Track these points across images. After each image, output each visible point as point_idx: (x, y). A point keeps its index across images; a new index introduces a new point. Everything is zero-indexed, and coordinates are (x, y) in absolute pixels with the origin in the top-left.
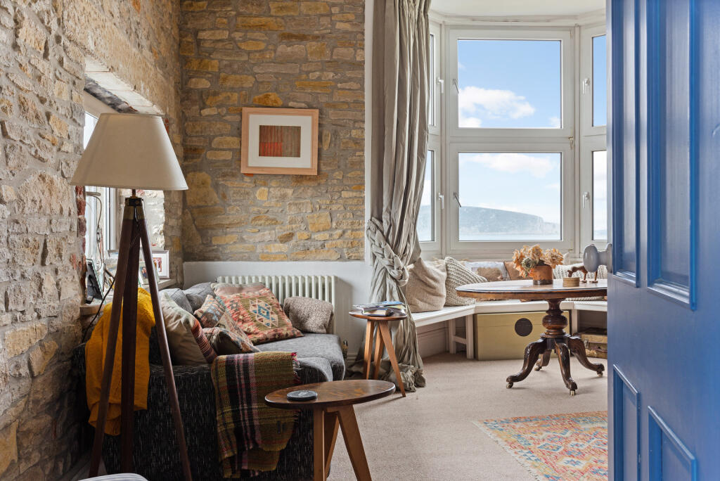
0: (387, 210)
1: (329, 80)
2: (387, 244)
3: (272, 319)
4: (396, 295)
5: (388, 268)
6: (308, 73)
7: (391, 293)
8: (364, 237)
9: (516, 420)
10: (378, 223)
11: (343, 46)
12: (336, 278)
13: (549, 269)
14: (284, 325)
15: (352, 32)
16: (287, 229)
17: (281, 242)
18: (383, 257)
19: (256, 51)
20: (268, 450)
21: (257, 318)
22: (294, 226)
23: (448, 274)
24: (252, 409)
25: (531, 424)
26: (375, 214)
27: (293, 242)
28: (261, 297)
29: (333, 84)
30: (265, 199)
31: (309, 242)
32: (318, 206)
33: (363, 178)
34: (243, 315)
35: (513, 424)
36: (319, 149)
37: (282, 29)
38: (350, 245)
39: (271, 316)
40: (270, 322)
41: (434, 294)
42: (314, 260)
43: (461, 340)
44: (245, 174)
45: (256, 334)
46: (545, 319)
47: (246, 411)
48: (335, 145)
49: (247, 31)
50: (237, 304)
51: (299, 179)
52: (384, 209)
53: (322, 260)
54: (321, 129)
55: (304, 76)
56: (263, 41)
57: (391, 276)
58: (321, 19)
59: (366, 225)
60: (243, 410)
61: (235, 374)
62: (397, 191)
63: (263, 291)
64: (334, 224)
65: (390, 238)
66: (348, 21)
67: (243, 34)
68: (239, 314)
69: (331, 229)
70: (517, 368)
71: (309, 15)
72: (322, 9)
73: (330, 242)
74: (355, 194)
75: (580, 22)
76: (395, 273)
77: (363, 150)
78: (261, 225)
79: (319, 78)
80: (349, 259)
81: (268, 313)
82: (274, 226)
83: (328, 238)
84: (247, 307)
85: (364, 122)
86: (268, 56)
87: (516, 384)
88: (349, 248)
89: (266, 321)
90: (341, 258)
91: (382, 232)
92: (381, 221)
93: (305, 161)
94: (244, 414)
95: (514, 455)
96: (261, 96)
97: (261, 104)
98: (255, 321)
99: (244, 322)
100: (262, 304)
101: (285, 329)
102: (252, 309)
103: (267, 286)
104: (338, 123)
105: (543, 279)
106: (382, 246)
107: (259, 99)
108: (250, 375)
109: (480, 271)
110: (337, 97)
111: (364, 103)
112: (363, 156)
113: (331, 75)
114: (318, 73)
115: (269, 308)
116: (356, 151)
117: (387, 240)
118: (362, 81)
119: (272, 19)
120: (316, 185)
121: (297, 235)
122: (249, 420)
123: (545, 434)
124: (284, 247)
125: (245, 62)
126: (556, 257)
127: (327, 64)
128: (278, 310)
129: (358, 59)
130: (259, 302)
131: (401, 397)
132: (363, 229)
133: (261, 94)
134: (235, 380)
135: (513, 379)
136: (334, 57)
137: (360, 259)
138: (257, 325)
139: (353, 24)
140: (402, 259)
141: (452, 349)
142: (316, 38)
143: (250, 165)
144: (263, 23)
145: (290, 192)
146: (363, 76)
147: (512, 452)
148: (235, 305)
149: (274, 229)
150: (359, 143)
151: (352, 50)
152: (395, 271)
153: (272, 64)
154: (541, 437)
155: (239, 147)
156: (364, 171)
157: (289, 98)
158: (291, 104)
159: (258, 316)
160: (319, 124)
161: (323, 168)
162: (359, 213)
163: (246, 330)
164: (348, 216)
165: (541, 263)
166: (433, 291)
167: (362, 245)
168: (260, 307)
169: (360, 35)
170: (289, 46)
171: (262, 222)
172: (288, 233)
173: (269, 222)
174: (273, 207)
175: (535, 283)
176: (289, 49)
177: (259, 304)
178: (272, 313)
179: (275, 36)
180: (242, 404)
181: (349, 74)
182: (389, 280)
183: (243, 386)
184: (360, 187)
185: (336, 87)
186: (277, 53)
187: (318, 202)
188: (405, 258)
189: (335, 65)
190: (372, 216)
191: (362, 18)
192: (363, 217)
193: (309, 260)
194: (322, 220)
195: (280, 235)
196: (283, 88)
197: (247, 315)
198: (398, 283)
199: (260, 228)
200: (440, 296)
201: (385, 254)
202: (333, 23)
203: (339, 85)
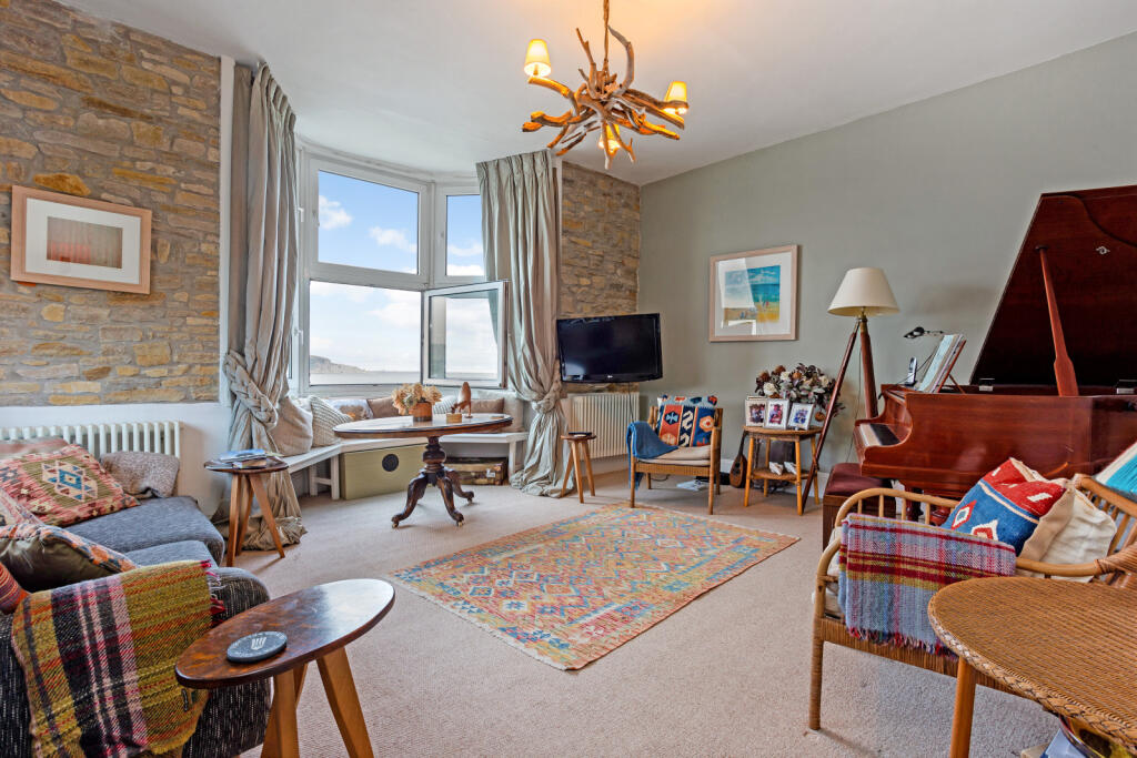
0: (251, 341)
1: (169, 176)
2: (252, 382)
3: (87, 488)
4: (265, 440)
5: (253, 410)
6: (134, 160)
7: (259, 438)
8: (218, 374)
9: (427, 565)
10: (238, 357)
11: (189, 137)
12: (181, 423)
13: (429, 405)
14: (110, 493)
15: (201, 124)
16: (98, 362)
17: (89, 379)
18: (247, 396)
19: (40, 110)
20: (166, 750)
21: (57, 490)
22: (111, 358)
23: (314, 413)
24: (123, 684)
25: (444, 566)
26: (235, 345)
27: (110, 378)
28: (64, 458)
29: (174, 182)
30: (60, 319)
31: (136, 380)
32: (151, 334)
33: (218, 302)
34: (29, 488)
35: (426, 570)
36: (152, 262)
37: (88, 91)
38: (198, 383)
39: (84, 483)
40: (83, 493)
41: (301, 437)
42: (145, 402)
43: (325, 481)
44: (18, 282)
45: (57, 513)
46: (426, 455)
47: (108, 694)
48: (177, 259)
49: (20, 76)
50: (15, 472)
51: (121, 295)
52: (247, 341)
53: (157, 402)
54: (155, 236)
55: (127, 164)
56: (55, 99)
57: (257, 419)
58: (155, 96)
59: (222, 360)
60: (101, 691)
61: (79, 628)
62: (265, 321)
63: (67, 449)
64: (176, 358)
65: (256, 375)
66: (196, 109)
67: (12, 78)
68: (21, 486)
69: (172, 363)
70: (400, 504)
71: (134, 85)
72: (156, 82)
73: (169, 380)
74: (204, 321)
75: (437, 180)
76: (263, 416)
77: (217, 270)
78: (52, 356)
79: (152, 170)
80: (198, 400)
81: (78, 479)
82: (76, 358)
83: (166, 374)
84: (37, 475)
85: (218, 236)
86: (62, 123)
87: (401, 523)
88: (198, 386)
89: (74, 492)
90: (186, 400)
91: (245, 368)
92: (243, 355)
93: (130, 274)
94: (102, 700)
95: (452, 610)
96: (51, 175)
97: (49, 187)
98: (54, 494)
99: (29, 497)
100: (68, 467)
101: (110, 500)
102: (46, 476)
103: (79, 440)
104: (182, 232)
105: (422, 416)
106: (246, 384)
107: (46, 179)
108: (118, 622)
109: (343, 409)
110: (180, 199)
111: (219, 213)
112: (217, 276)
113: (171, 170)
114: (149, 165)
115: (81, 473)
116: (206, 269)
117: (251, 376)
118: (216, 186)
119: (68, 72)
120: (147, 306)
121: (118, 370)
122: (117, 706)
123: (466, 577)
124: (95, 387)
125: (16, 120)
126: (436, 393)
127: (164, 155)
128: (98, 473)
129: (211, 159)
130: (60, 464)
131: (278, 559)
132: (218, 364)
133: (49, 171)
134: (78, 639)
135: (398, 519)
136: (175, 149)
137: (214, 399)
138: (58, 500)
139: (203, 115)
140: (270, 398)
141: (314, 491)
142: (147, 118)
143: (28, 270)
144: (52, 73)
145: (104, 313)
146: (218, 180)
147: (447, 606)
148: (10, 475)
149: (77, 362)
150: (213, 261)
151: (201, 146)
152: (263, 413)
153: (71, 136)
154: (464, 580)
155: (7, 242)
156: (218, 294)
157: (102, 188)
158: (104, 196)
159: (59, 486)
160: (153, 230)
161: (159, 288)
162: (211, 345)
163: (35, 509)
164: (195, 348)
165: (423, 400)
166: (301, 433)
167: (216, 383)
168: (63, 473)
169: (212, 130)
170: (102, 118)
171: (54, 351)
172: (101, 367)
173: (66, 352)
174: (73, 331)
175: (416, 420)
176: (101, 122)
177: (61, 467)
178: (86, 479)
179: (75, 98)
180: (99, 680)
181: (198, 174)
182: (255, 424)
183: (102, 647)
184: (213, 313)
185: (178, 187)
186: (80, 123)
187: (150, 329)
188: (273, 398)
189: (178, 159)
190: (229, 348)
191: (216, 111)
192: (217, 349)
193: (136, 402)
194: (157, 351)
195: (87, 369)
196: (91, 171)
197: (36, 487)
198: (266, 427)
199: (49, 359)
200: (308, 437)
201: (249, 394)
202: (174, 106)
203: (183, 185)
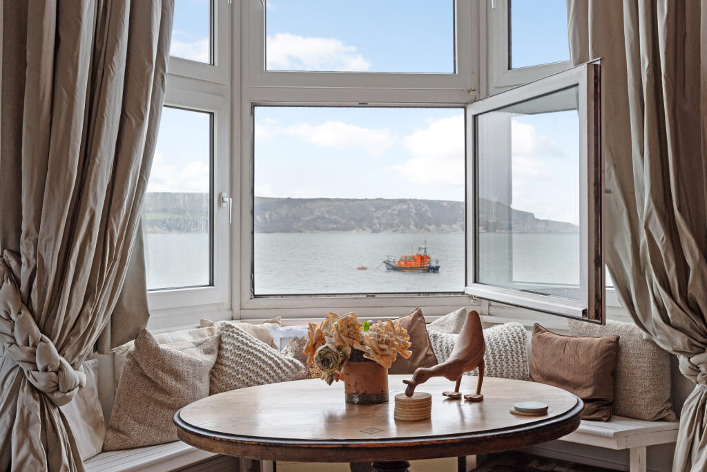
2: (25, 312)
5: (26, 368)
7: (25, 426)
10: (13, 261)
18: (13, 341)
23: (219, 356)
26: (13, 241)
52: (24, 232)
57: (31, 385)
62: (52, 191)
65: (34, 297)
91: (16, 283)
92: (20, 259)
105: (362, 392)
106: (13, 317)
117: (27, 303)
126: (387, 342)
166: (170, 401)
175: (351, 401)
182: (23, 397)
198: (50, 401)
201: (16, 334)
